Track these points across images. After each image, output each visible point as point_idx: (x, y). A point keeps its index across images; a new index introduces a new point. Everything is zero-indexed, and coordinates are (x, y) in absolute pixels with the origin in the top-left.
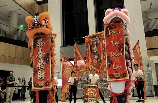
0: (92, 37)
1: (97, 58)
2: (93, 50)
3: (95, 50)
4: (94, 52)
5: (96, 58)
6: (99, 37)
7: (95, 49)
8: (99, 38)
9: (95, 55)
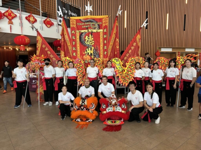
0: (84, 21)
1: (91, 54)
2: (85, 41)
3: (88, 41)
4: (87, 44)
5: (88, 53)
6: (98, 23)
7: (87, 39)
8: (98, 25)
9: (87, 49)
